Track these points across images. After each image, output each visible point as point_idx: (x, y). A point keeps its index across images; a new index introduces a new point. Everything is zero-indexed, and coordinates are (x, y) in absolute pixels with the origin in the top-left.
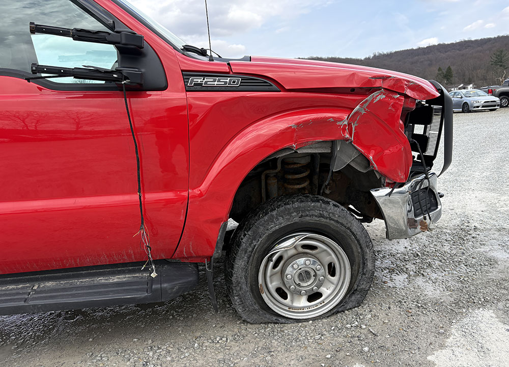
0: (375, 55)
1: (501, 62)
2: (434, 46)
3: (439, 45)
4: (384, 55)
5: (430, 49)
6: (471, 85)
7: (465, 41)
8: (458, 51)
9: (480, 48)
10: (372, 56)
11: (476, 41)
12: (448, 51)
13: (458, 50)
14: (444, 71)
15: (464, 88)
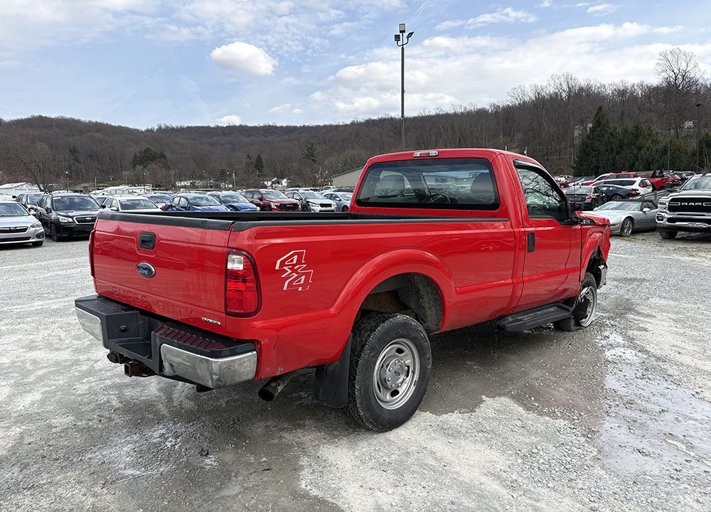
0: (160, 128)
1: (312, 156)
2: (235, 127)
3: (241, 126)
4: (173, 129)
5: (231, 130)
6: (285, 180)
7: (270, 126)
8: (263, 137)
9: (286, 137)
10: (156, 128)
11: (281, 127)
12: (252, 135)
13: (263, 135)
14: (253, 160)
15: (278, 183)
